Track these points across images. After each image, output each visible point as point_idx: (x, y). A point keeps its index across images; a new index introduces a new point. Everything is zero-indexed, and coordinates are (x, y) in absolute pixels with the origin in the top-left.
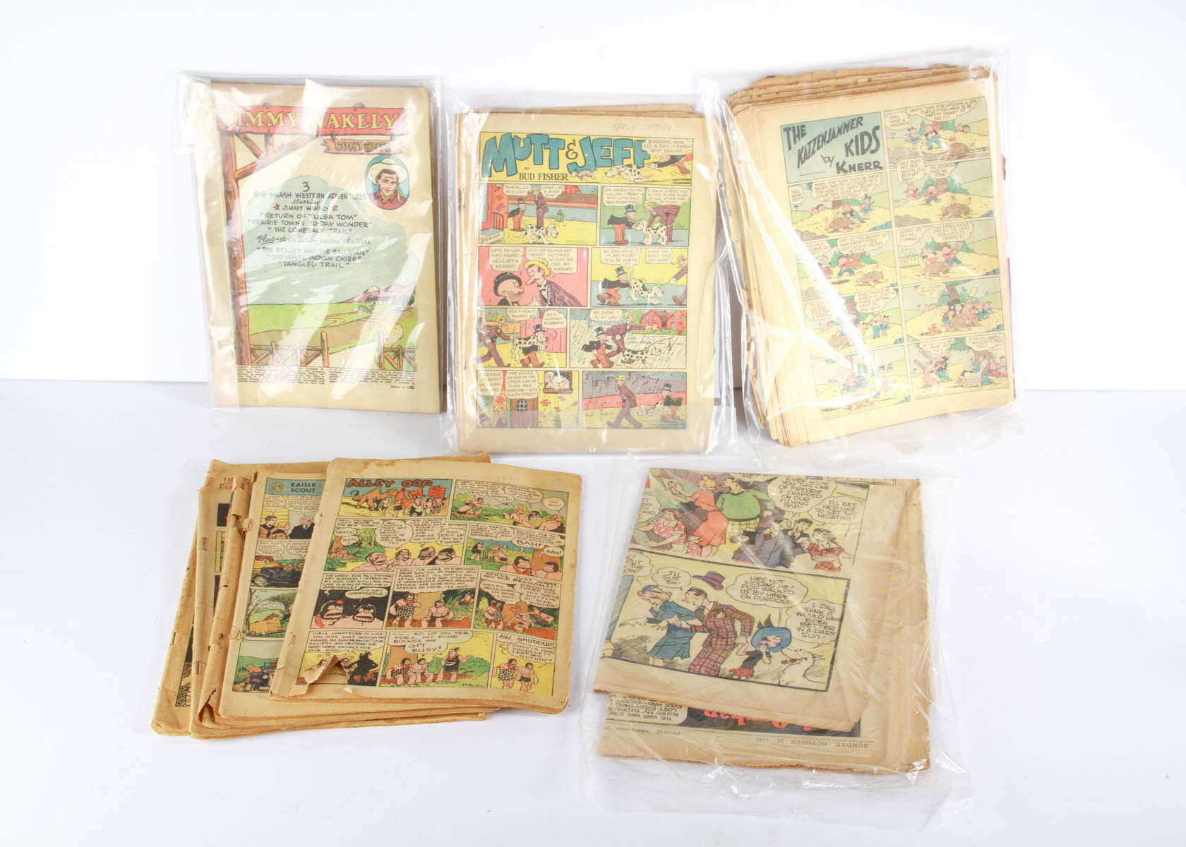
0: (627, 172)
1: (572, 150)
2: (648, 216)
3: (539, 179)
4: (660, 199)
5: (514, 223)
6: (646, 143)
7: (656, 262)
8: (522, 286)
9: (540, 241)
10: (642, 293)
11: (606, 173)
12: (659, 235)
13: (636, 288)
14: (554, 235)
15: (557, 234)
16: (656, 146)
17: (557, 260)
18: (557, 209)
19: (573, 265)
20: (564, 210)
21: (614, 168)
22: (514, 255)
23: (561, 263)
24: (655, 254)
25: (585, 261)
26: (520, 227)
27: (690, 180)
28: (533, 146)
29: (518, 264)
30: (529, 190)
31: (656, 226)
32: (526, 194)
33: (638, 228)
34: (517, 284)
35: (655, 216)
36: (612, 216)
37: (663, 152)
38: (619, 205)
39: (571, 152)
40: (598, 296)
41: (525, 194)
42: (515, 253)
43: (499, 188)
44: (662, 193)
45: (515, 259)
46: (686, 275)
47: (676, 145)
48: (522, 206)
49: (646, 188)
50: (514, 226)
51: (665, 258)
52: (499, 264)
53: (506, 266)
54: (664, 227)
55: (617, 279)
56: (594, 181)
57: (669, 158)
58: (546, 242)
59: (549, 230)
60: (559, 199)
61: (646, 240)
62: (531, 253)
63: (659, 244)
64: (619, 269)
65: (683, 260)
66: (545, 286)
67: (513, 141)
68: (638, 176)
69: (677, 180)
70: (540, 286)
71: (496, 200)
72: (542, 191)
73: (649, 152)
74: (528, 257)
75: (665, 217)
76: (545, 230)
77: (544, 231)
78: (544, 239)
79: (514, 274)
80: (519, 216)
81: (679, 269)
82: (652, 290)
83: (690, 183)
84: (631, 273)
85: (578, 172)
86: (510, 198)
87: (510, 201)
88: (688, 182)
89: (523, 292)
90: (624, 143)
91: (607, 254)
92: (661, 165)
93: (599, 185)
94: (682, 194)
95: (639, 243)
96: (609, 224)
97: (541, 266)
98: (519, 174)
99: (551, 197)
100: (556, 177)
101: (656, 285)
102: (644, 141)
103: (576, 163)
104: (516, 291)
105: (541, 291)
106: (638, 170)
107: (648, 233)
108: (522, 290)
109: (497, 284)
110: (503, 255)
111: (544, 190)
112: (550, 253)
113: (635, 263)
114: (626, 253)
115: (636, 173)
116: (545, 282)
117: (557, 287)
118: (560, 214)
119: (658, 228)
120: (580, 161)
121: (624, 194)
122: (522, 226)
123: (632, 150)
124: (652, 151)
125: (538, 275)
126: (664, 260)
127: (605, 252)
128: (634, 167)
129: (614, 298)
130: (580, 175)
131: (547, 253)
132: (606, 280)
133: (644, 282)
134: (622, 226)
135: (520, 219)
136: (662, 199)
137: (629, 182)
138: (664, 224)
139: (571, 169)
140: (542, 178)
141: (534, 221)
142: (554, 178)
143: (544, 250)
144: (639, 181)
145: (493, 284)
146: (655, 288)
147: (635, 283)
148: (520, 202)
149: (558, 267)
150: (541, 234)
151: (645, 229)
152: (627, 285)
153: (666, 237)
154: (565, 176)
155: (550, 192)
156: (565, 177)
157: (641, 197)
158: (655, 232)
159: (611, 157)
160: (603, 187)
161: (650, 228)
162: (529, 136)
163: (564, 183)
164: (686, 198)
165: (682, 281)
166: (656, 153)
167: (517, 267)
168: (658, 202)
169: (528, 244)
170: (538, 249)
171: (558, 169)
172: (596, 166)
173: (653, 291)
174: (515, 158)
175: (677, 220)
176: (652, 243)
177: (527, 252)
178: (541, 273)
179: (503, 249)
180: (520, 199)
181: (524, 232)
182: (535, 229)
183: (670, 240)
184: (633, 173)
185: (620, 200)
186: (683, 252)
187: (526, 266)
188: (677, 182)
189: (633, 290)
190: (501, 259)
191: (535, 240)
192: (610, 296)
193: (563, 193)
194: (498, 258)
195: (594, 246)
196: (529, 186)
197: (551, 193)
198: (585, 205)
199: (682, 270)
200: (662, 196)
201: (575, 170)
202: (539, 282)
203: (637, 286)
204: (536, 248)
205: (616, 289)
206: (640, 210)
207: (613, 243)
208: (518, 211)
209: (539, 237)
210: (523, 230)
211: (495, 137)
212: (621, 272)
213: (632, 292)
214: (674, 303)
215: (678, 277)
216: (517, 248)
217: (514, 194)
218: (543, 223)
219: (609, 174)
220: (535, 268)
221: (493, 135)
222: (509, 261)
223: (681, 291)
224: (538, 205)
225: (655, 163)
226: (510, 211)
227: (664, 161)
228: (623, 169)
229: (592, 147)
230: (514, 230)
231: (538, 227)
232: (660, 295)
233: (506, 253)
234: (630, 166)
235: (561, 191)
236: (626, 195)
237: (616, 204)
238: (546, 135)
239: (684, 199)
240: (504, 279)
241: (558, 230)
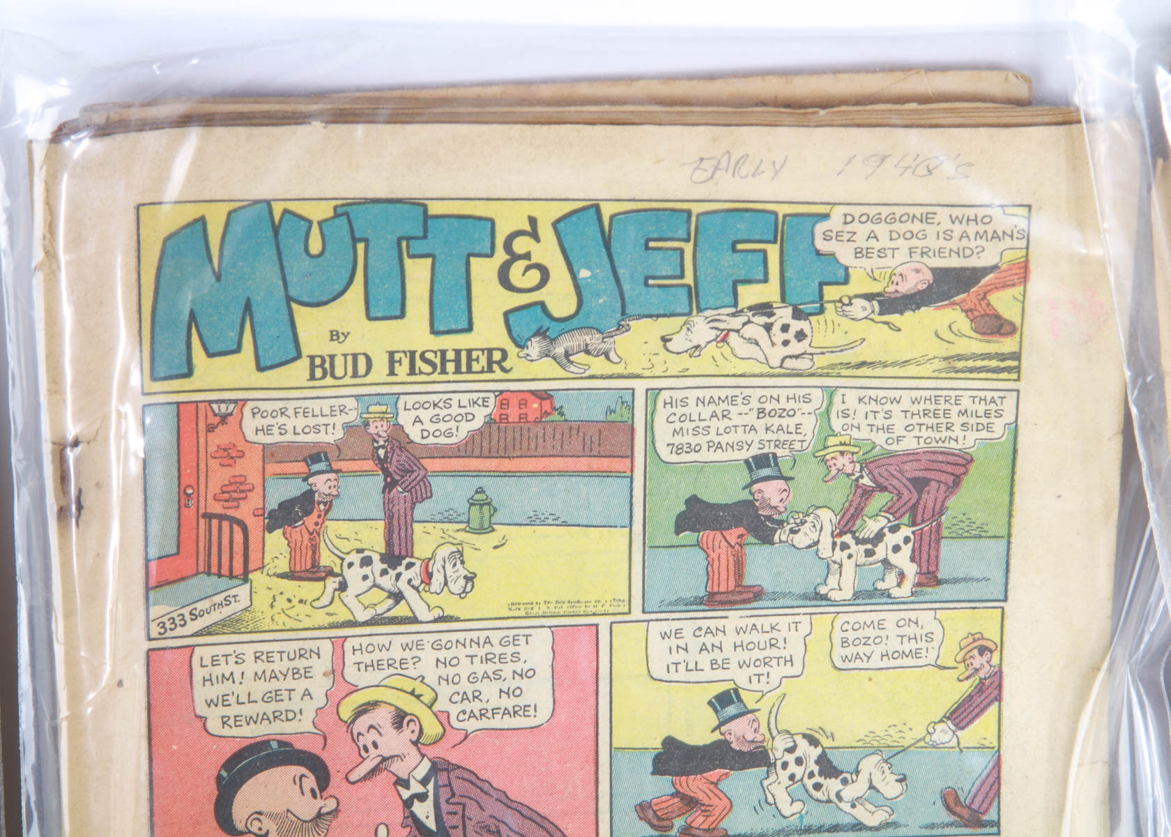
0: (752, 331)
1: (527, 256)
2: (840, 493)
3: (392, 372)
4: (888, 429)
5: (293, 549)
6: (835, 223)
7: (876, 662)
8: (330, 790)
9: (401, 610)
10: (818, 787)
11: (665, 340)
12: (886, 562)
13: (793, 768)
14: (456, 587)
15: (470, 579)
16: (873, 236)
17: (473, 678)
18: (467, 487)
19: (539, 693)
20: (496, 489)
21: (699, 322)
22: (296, 672)
23: (490, 691)
24: (870, 632)
25: (588, 676)
26: (315, 564)
27: (1016, 356)
28: (361, 247)
29: (310, 708)
30: (351, 417)
31: (871, 527)
32: (339, 434)
33: (801, 540)
34: (310, 782)
35: (867, 493)
36: (693, 501)
37: (902, 256)
38: (719, 456)
39: (519, 266)
40: (643, 809)
41: (332, 436)
42: (301, 664)
43: (224, 418)
44: (896, 408)
45: (301, 685)
46: (994, 708)
47: (958, 229)
48: (322, 484)
49: (830, 392)
50: (292, 559)
51: (907, 647)
52: (231, 711)
53: (265, 717)
54: (906, 531)
55: (717, 736)
56: (619, 369)
57: (929, 277)
58: (423, 614)
59: (436, 568)
60: (473, 447)
61: (832, 581)
62: (367, 658)
63: (886, 594)
64: (724, 700)
65: (982, 650)
66: (424, 782)
67: (276, 230)
68: (796, 347)
69: (960, 357)
70: (406, 784)
71: (214, 464)
72: (405, 419)
73: (845, 255)
74: (351, 674)
75: (909, 495)
76: (417, 569)
77: (415, 573)
78: (415, 603)
79: (299, 745)
80: (310, 520)
81: (967, 687)
82: (857, 772)
83: (1018, 369)
84: (775, 712)
85: (553, 340)
86: (269, 453)
87: (272, 468)
88: (1012, 364)
89: (335, 812)
90: (741, 227)
91: (674, 642)
92: (891, 304)
93: (640, 386)
94: (981, 408)
95: (805, 597)
96: (677, 533)
97: (409, 705)
98: (304, 363)
99: (443, 440)
100: (463, 361)
101: (877, 751)
102: (826, 216)
103: (542, 305)
104: (307, 808)
105: (408, 804)
106: (796, 325)
107: (839, 555)
108: (331, 805)
109: (228, 787)
110: (249, 675)
111: (413, 414)
112: (442, 654)
113: (788, 670)
114: (755, 637)
115: (790, 335)
116: (426, 766)
117: (474, 779)
118: (481, 501)
119: (879, 536)
120: (560, 298)
121: (741, 415)
122: (326, 559)
123: (773, 251)
124: (858, 253)
125: (393, 742)
126: (904, 654)
127: (664, 636)
128: (784, 315)
129: (706, 810)
130: (560, 350)
131: (428, 656)
132: (670, 742)
133: (826, 742)
134: (733, 535)
135: (314, 538)
136: (899, 431)
137: (766, 369)
138: (906, 519)
139: (522, 331)
140: (402, 370)
141: (374, 537)
142: (451, 367)
143: (419, 645)
144: (803, 364)
145: (211, 791)
146: (870, 765)
147: (791, 750)
148: (316, 467)
149: (476, 706)
150: (403, 585)
151: (826, 541)
152: (758, 758)
153: (911, 570)
154: (497, 356)
155: (435, 420)
156: (495, 360)
157: (809, 424)
158: (869, 553)
159: (689, 279)
160: (653, 394)
161: (847, 538)
162: (345, 211)
163: (495, 382)
164: (998, 426)
165: (982, 729)
166: (875, 262)
167: (309, 715)
168: (880, 439)
169: (353, 624)
170: (394, 643)
171: (470, 329)
172: (623, 313)
173: (863, 777)
174: (289, 299)
175: (957, 504)
176: (857, 595)
177: (350, 659)
178: (408, 734)
179: (249, 650)
180: (315, 456)
181: (332, 583)
182: (378, 566)
183: (930, 577)
184: (779, 337)
185: (724, 439)
186: (986, 623)
187: (346, 712)
188: (960, 365)
189: (784, 775)
190: (242, 691)
191: (380, 610)
192: (690, 803)
193: (490, 422)
194: (227, 687)
195: (621, 616)
196: (352, 403)
197: (443, 426)
198: (583, 464)
199: (980, 688)
200: (899, 422)
201: (541, 333)
202: (399, 768)
203: (799, 761)
204: (385, 640)
205: (714, 774)
206: (807, 475)
207: (699, 601)
208: (306, 501)
209: (398, 597)
210: (331, 573)
211: (202, 220)
212: (731, 710)
213: (779, 787)
214: (945, 817)
215: (961, 715)
216: (308, 645)
217: (289, 437)
218: (409, 542)
219: (678, 343)
220: (382, 717)
221: (191, 213)
222: (275, 696)
223: (979, 764)
224: (386, 473)
225: (869, 297)
226: (272, 504)
227: (905, 288)
228: (736, 323)
229: (607, 245)
230: (291, 575)
231: (392, 558)
232: (891, 788)
233: (260, 667)
234: (764, 309)
235: (480, 416)
236: (751, 419)
237: (706, 455)
238: (419, 204)
239: (988, 428)
240: (252, 771)
241: (472, 565)
